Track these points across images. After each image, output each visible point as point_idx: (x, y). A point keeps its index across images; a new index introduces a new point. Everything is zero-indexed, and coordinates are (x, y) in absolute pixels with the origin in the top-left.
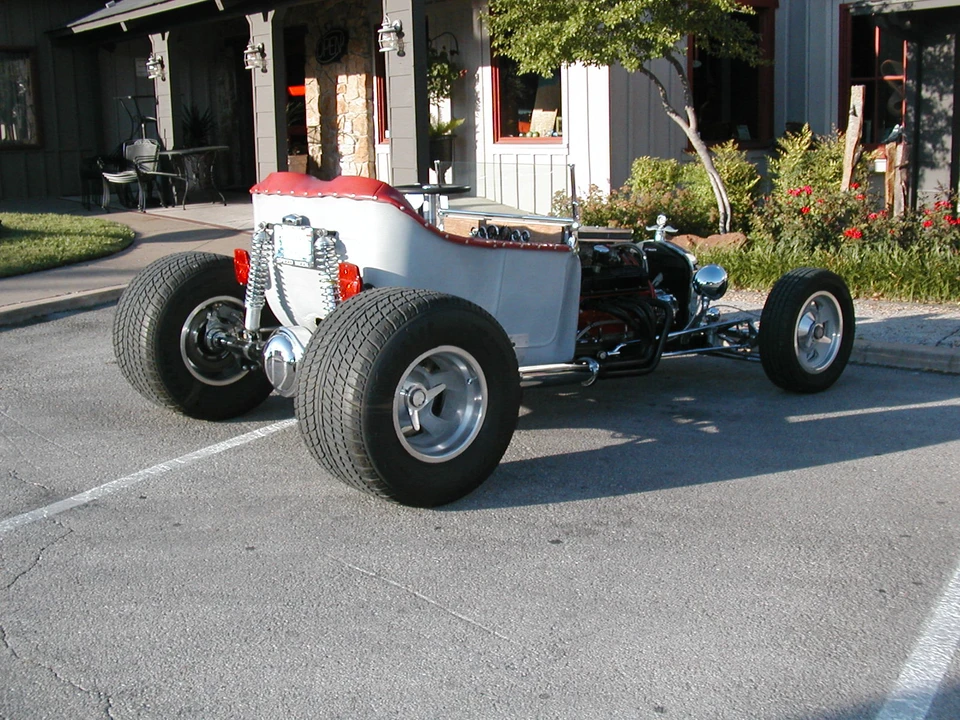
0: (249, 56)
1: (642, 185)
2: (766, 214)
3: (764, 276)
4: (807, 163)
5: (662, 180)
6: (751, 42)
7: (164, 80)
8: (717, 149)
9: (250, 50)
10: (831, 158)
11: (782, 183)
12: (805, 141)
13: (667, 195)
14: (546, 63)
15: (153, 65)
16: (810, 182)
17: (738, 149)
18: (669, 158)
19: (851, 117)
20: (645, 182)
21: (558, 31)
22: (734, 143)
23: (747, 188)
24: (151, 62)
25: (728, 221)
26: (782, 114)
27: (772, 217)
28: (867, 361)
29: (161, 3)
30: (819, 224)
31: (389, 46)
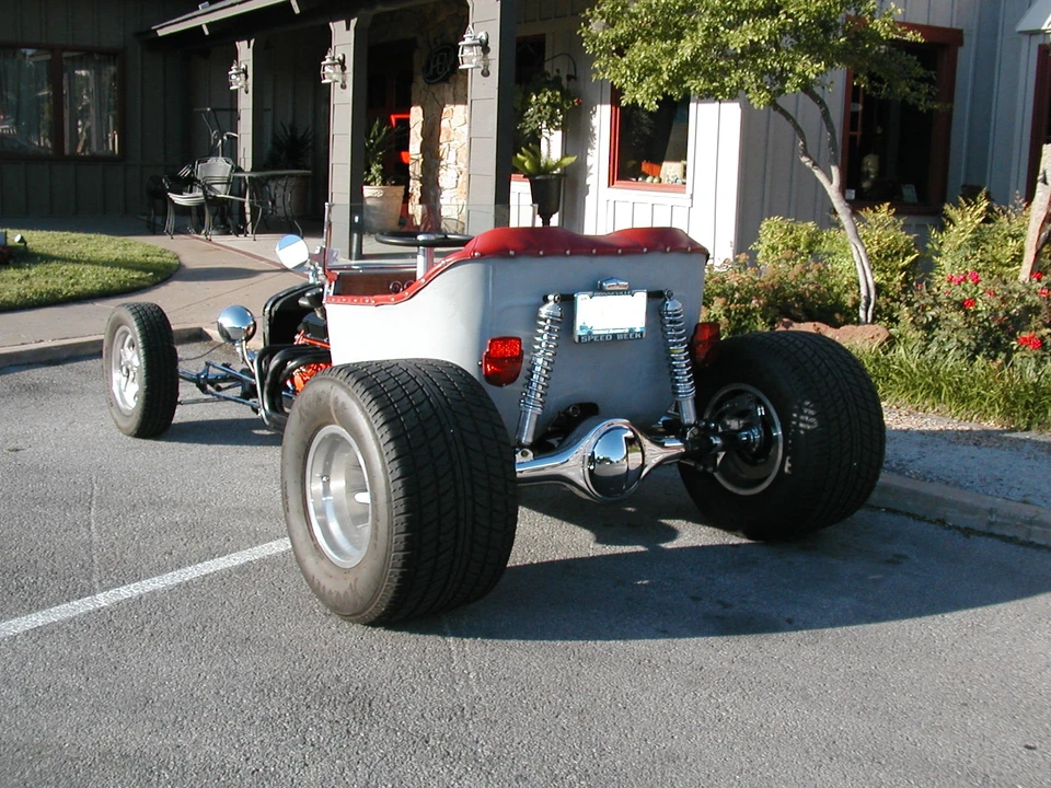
0: (326, 68)
1: (770, 252)
2: (916, 305)
3: (907, 389)
4: (977, 241)
5: (794, 248)
6: (921, 80)
7: (247, 92)
8: (868, 214)
9: (328, 61)
10: (1010, 235)
11: (945, 263)
12: (979, 211)
13: (798, 266)
14: (650, 91)
15: (236, 74)
16: (980, 265)
17: (894, 215)
18: (806, 221)
19: (1039, 185)
20: (774, 248)
21: (671, 53)
22: (890, 208)
23: (900, 265)
24: (234, 71)
25: (872, 306)
26: (958, 175)
27: (924, 310)
28: (1031, 539)
29: (240, 3)
30: (986, 324)
31: (471, 63)
